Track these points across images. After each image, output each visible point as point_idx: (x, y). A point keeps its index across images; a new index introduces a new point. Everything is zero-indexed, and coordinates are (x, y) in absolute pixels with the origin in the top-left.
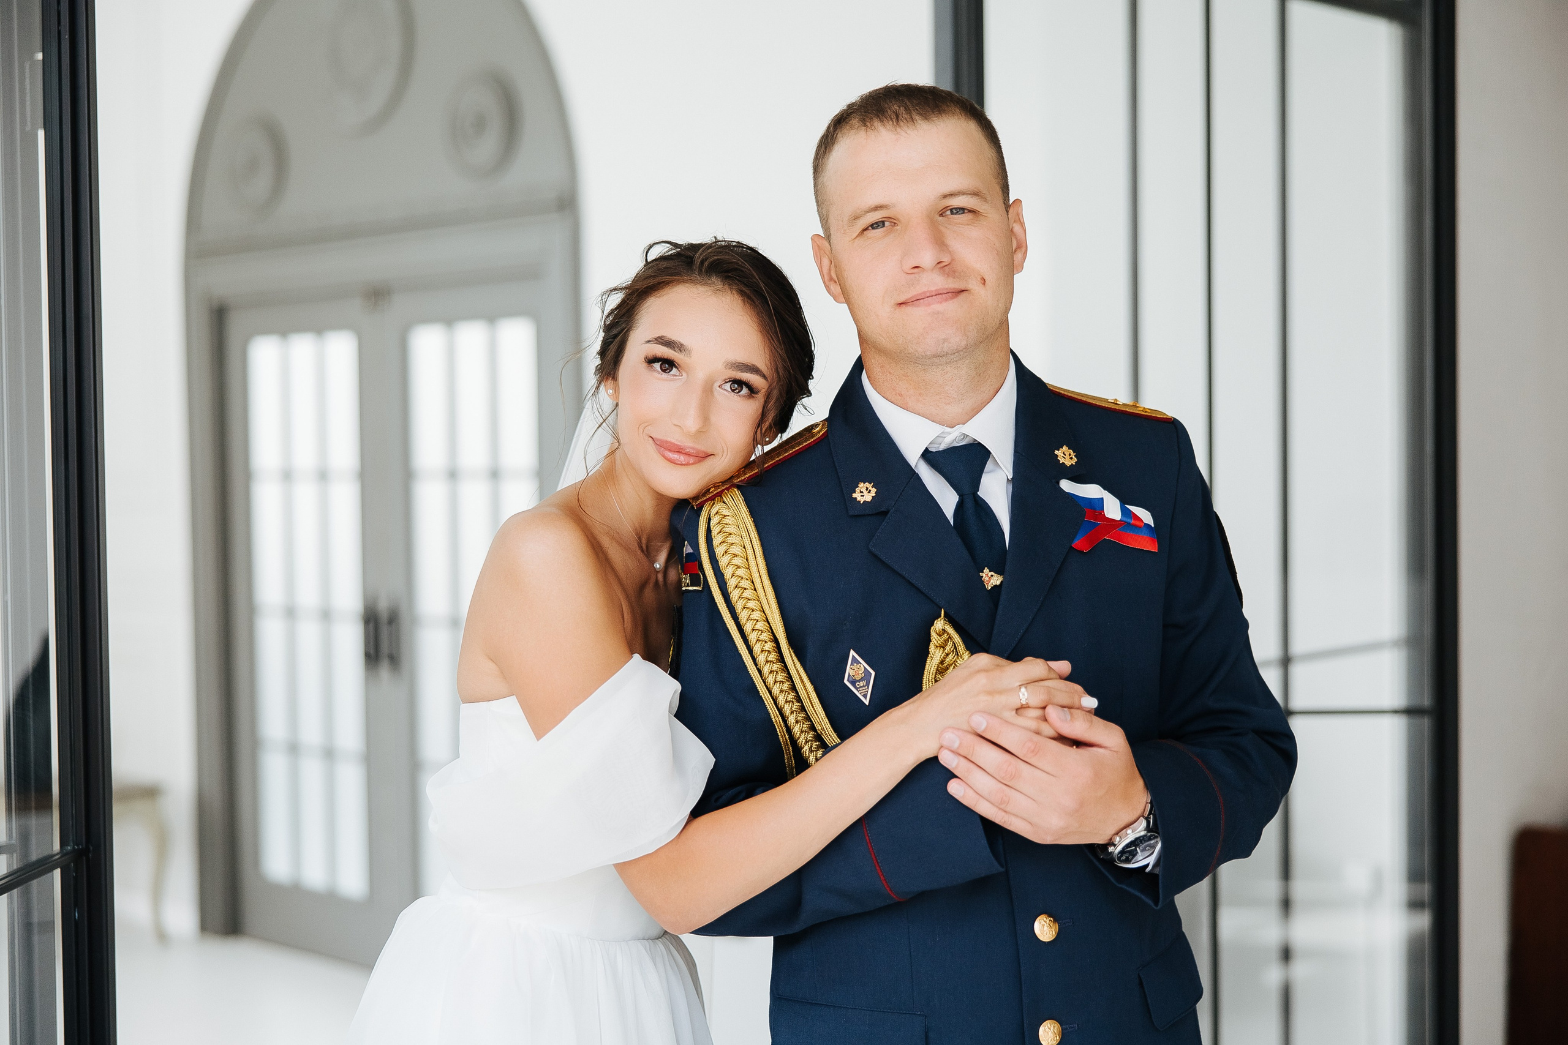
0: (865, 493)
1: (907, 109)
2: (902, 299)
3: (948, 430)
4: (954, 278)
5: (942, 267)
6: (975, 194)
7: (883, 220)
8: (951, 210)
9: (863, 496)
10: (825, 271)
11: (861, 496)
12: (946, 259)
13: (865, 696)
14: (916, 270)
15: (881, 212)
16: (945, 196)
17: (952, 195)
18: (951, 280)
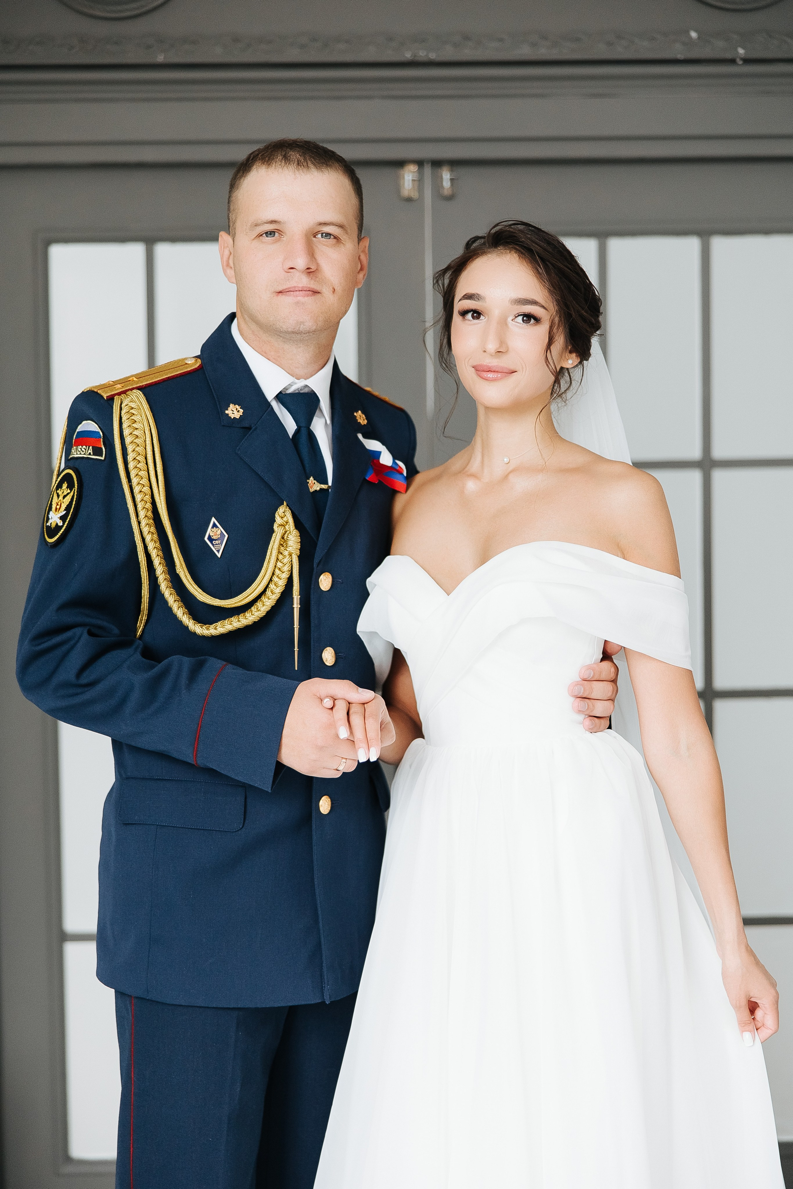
0: (234, 412)
1: (305, 159)
2: (280, 289)
3: (297, 381)
4: (315, 281)
5: (309, 272)
6: (341, 226)
7: (275, 230)
8: (322, 234)
9: (234, 413)
10: (225, 259)
11: (232, 413)
12: (313, 268)
13: (218, 551)
14: (291, 270)
15: (274, 225)
16: (321, 224)
17: (325, 223)
18: (312, 282)
